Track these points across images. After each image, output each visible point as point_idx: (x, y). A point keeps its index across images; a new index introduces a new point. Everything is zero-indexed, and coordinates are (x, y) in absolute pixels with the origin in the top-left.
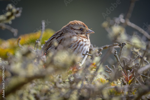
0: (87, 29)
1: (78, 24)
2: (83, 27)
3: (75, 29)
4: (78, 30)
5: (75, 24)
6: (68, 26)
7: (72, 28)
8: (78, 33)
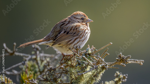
0: (87, 18)
1: (80, 14)
2: (84, 17)
3: (77, 19)
4: (79, 19)
5: (78, 14)
6: (72, 16)
7: (75, 18)
8: (80, 21)
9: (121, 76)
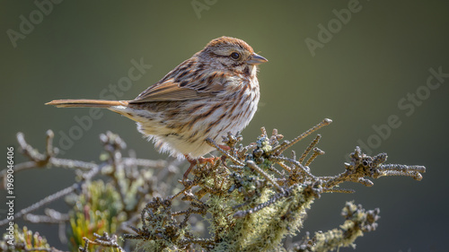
9: (362, 215)
